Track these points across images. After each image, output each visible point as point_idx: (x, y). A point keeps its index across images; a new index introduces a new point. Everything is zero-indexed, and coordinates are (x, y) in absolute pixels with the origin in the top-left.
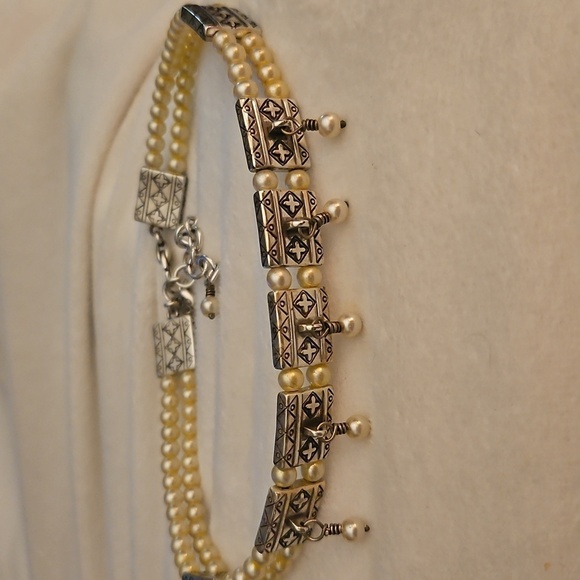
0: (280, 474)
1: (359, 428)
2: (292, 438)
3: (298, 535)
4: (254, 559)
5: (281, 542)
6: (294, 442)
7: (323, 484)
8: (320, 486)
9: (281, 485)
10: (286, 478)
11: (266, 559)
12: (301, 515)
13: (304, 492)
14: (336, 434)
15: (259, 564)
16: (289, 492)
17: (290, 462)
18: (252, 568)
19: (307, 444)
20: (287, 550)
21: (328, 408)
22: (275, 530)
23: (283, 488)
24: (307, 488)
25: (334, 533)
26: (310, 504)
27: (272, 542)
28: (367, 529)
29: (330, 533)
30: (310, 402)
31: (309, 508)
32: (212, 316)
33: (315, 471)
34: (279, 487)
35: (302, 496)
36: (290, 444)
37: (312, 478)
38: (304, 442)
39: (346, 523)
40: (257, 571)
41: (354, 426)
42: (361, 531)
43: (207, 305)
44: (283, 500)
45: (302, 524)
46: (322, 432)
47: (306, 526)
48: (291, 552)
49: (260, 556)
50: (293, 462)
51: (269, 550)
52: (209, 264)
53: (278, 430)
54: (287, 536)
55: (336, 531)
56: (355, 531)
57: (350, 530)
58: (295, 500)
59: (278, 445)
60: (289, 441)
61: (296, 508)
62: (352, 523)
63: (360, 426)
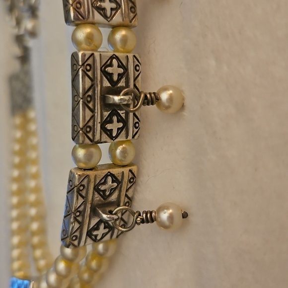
0: (81, 153)
1: (171, 99)
2: (91, 105)
3: (110, 228)
4: (63, 257)
5: (89, 234)
6: (92, 111)
7: (134, 168)
8: (130, 171)
9: (82, 165)
10: (89, 157)
11: (76, 255)
12: (111, 204)
13: (112, 175)
14: (144, 103)
15: (69, 261)
16: (91, 174)
17: (90, 135)
18: (62, 266)
19: (110, 116)
20: (101, 247)
21: (135, 79)
22: (79, 219)
23: (85, 170)
24: (116, 171)
25: (148, 222)
26: (120, 191)
27: (77, 234)
28: (185, 215)
29: (143, 221)
30: (111, 65)
31: (119, 196)
33: (124, 152)
34: (80, 169)
35: (110, 179)
36: (89, 114)
37: (121, 161)
38: (106, 114)
39: (161, 209)
40: (69, 269)
41: (164, 96)
42: (178, 218)
44: (85, 183)
45: (111, 212)
46: (127, 97)
47: (116, 214)
48: (106, 249)
49: (68, 251)
50: (94, 135)
51: (76, 243)
53: (73, 97)
54: (96, 228)
55: (150, 218)
56: (171, 217)
57: (164, 216)
58: (100, 184)
59: (75, 116)
60: (87, 110)
61: (103, 194)
62: (168, 208)
63: (171, 95)
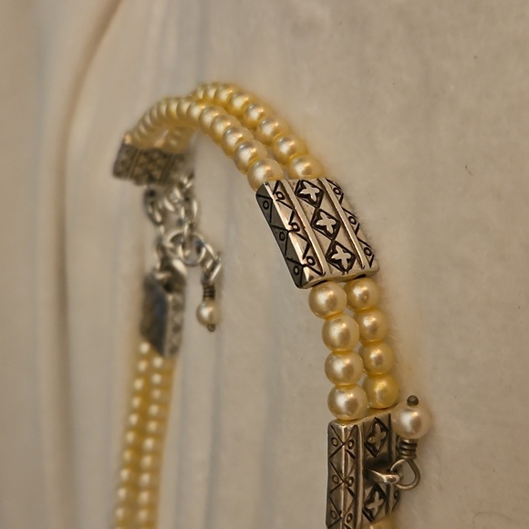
32: (211, 326)
43: (206, 312)
52: (208, 253)
